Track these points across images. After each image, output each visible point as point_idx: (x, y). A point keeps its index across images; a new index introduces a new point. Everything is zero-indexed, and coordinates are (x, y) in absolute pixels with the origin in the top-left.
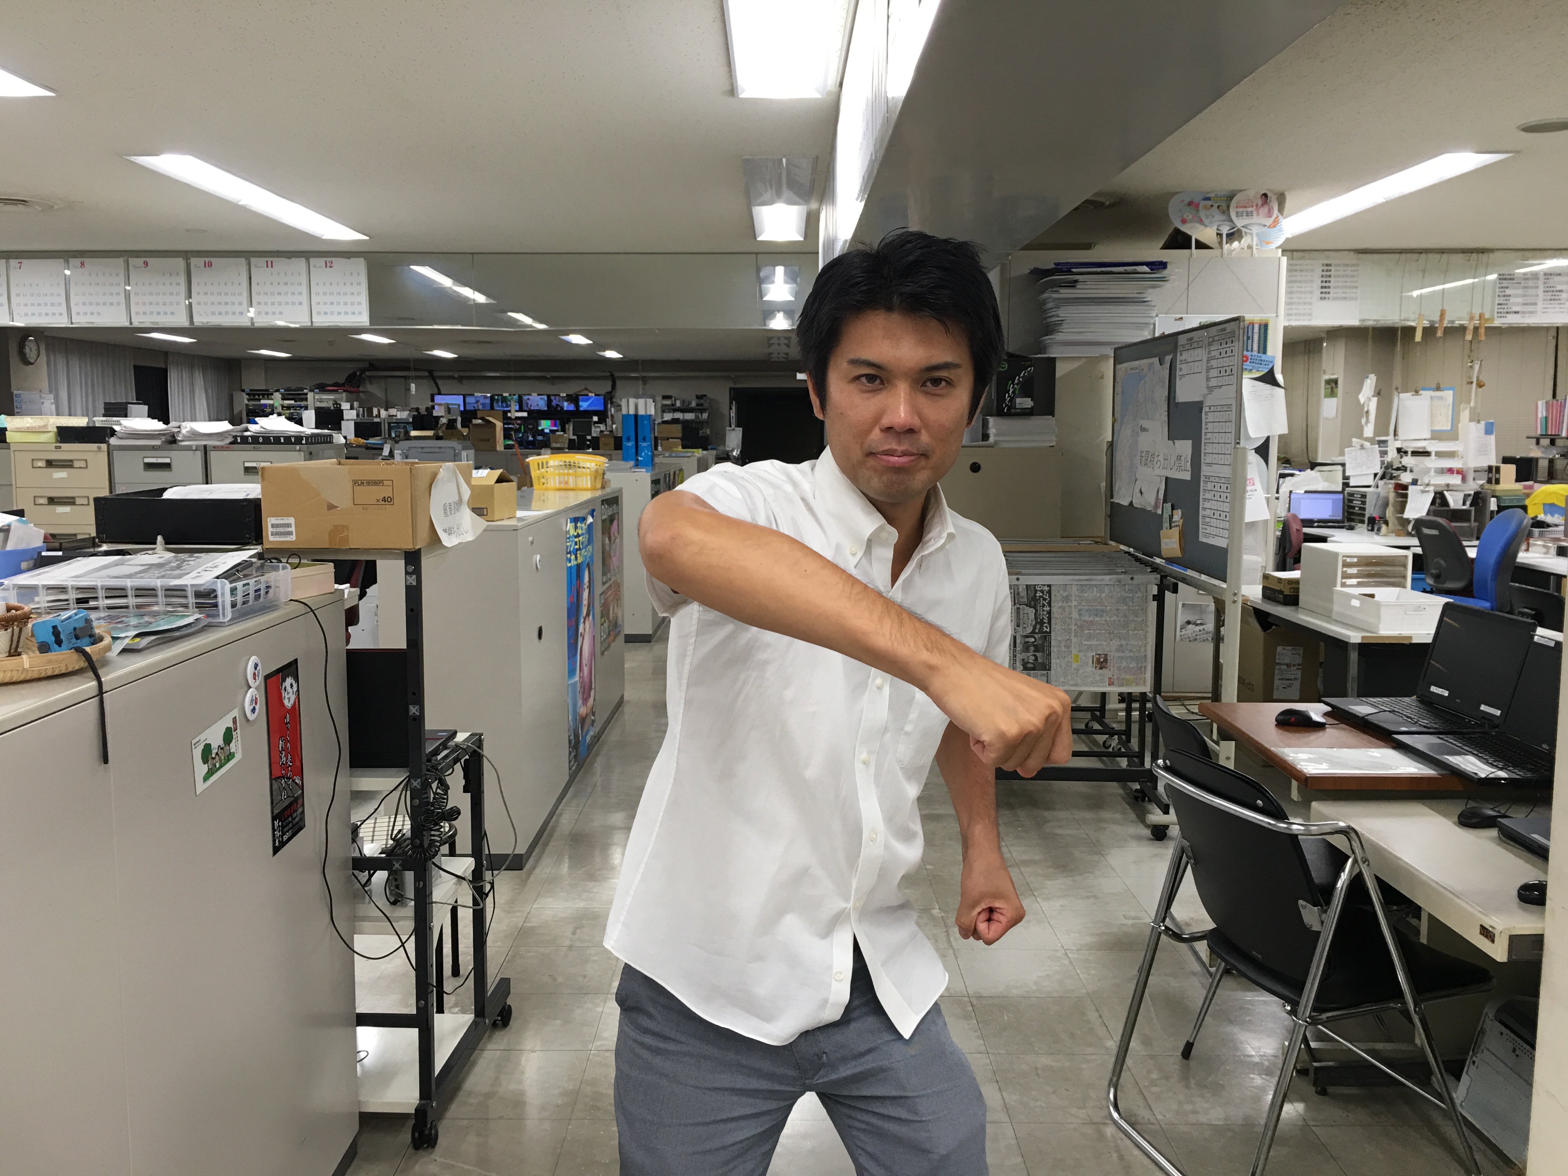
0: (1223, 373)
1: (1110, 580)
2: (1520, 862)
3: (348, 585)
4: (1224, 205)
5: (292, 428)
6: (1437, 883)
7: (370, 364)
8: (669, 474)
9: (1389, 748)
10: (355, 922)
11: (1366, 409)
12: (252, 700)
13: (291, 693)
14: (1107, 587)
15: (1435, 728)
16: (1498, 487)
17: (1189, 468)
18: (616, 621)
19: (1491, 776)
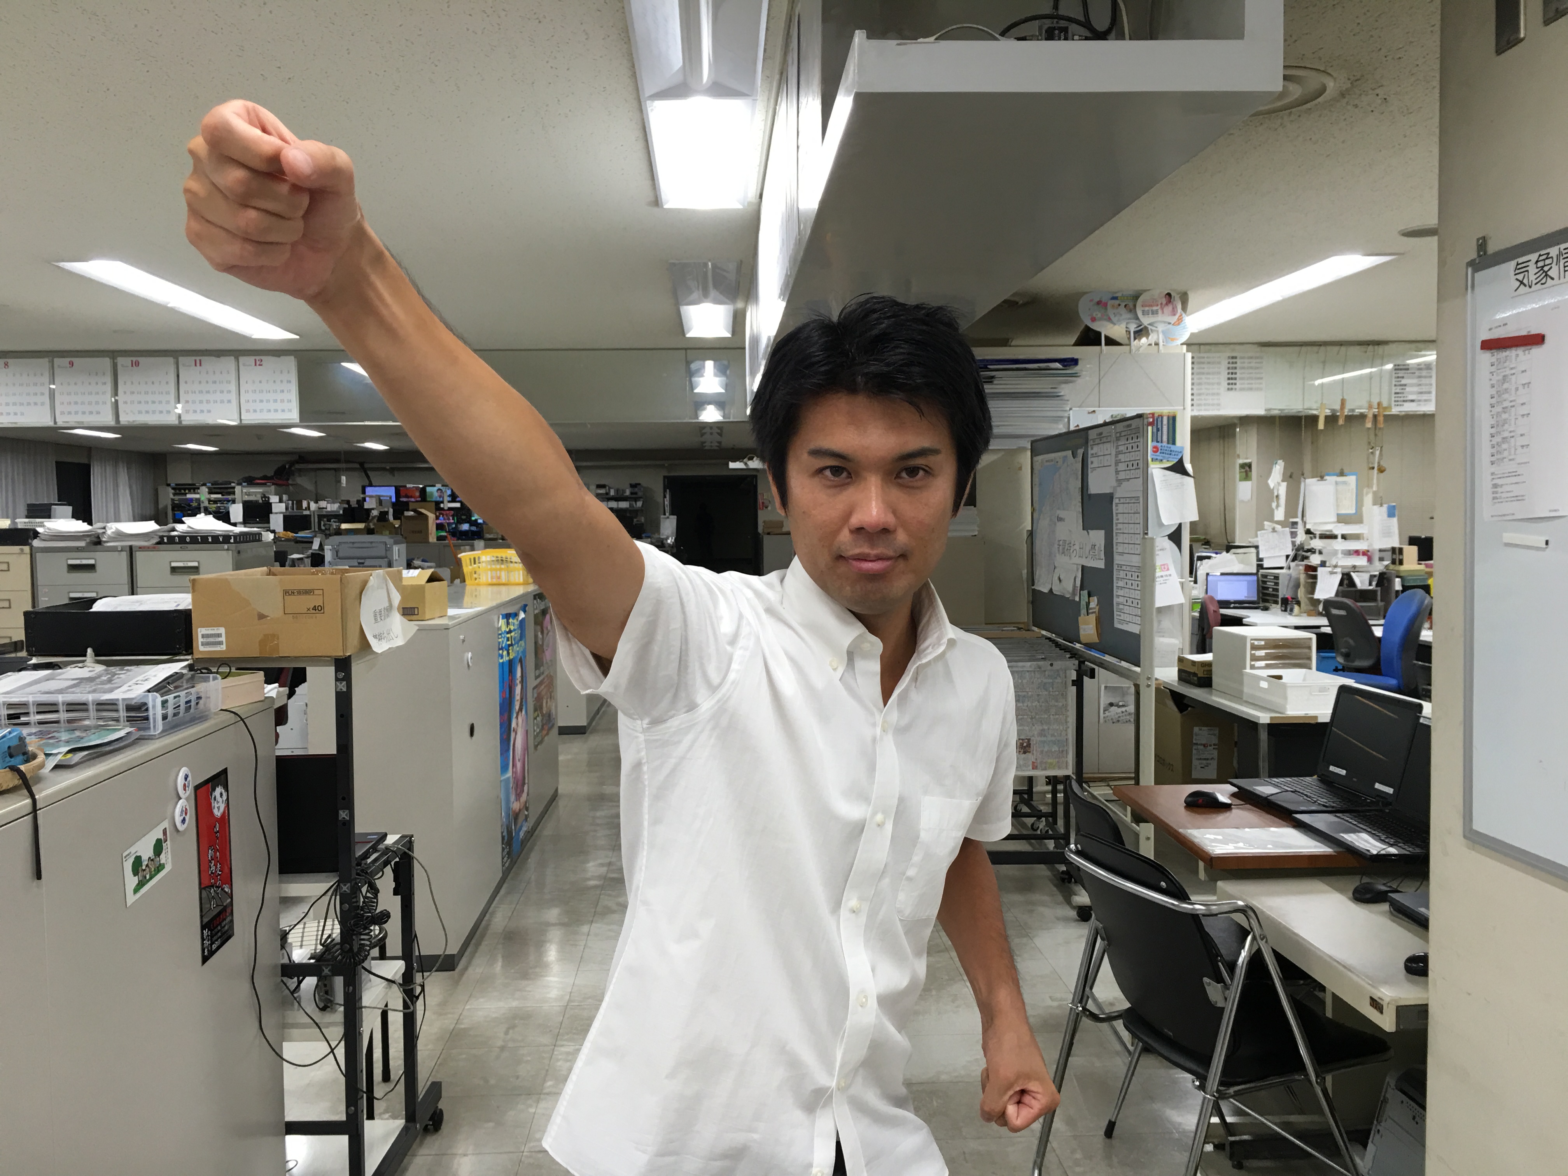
0: (1130, 467)
1: (1030, 666)
2: (1409, 935)
3: (277, 685)
4: (1131, 305)
5: (220, 527)
6: (1331, 957)
7: (299, 456)
9: (1288, 826)
10: (284, 1029)
11: (1276, 494)
12: (182, 811)
13: (221, 802)
14: (1027, 674)
15: (1333, 807)
16: (1402, 568)
17: (1103, 556)
18: (549, 715)
19: (1383, 852)
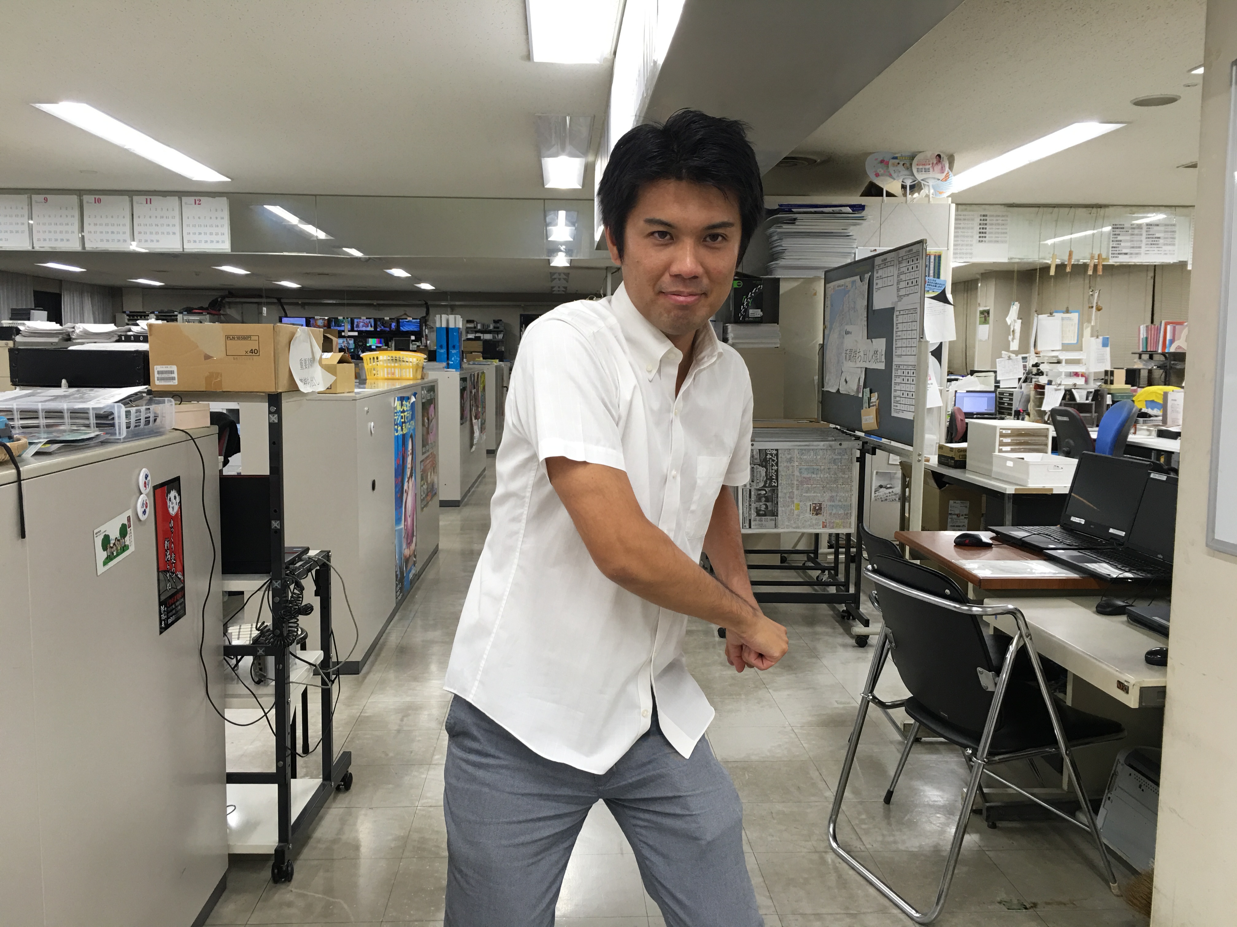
0: (910, 284)
1: (823, 445)
2: (1145, 637)
4: (908, 163)
6: (1082, 652)
7: (229, 292)
8: (474, 375)
9: (1040, 560)
10: (228, 698)
11: (1012, 329)
12: (143, 504)
13: (175, 503)
14: (821, 451)
15: (1076, 546)
16: (1112, 387)
17: (884, 360)
18: (433, 484)
19: (1121, 576)
